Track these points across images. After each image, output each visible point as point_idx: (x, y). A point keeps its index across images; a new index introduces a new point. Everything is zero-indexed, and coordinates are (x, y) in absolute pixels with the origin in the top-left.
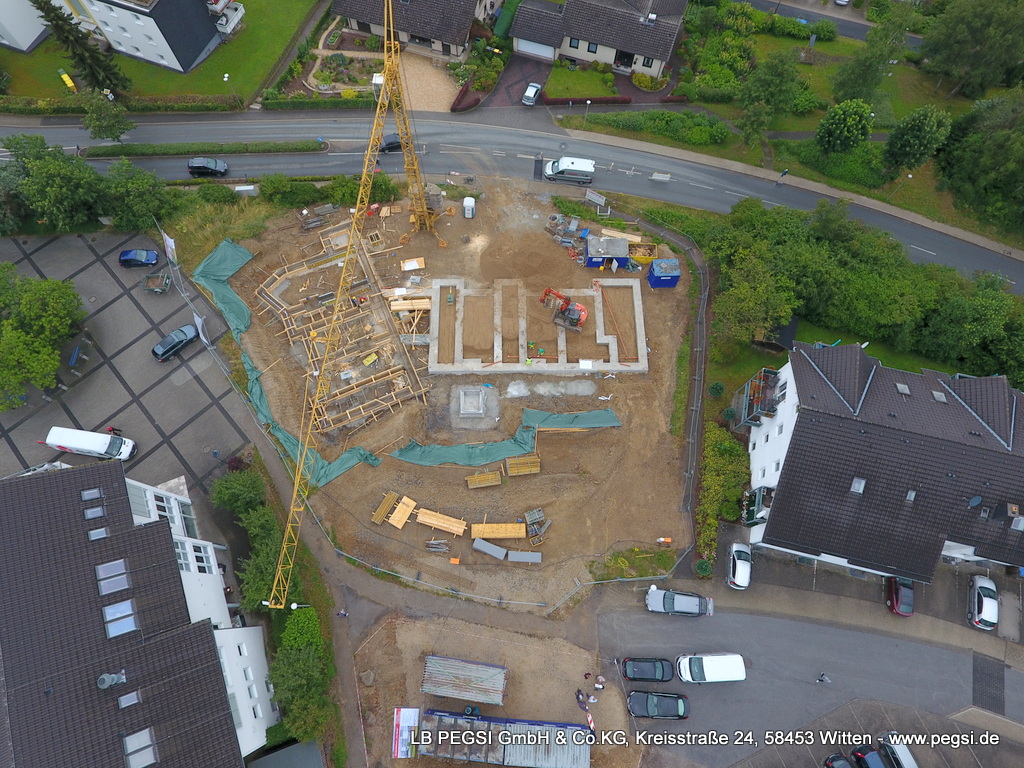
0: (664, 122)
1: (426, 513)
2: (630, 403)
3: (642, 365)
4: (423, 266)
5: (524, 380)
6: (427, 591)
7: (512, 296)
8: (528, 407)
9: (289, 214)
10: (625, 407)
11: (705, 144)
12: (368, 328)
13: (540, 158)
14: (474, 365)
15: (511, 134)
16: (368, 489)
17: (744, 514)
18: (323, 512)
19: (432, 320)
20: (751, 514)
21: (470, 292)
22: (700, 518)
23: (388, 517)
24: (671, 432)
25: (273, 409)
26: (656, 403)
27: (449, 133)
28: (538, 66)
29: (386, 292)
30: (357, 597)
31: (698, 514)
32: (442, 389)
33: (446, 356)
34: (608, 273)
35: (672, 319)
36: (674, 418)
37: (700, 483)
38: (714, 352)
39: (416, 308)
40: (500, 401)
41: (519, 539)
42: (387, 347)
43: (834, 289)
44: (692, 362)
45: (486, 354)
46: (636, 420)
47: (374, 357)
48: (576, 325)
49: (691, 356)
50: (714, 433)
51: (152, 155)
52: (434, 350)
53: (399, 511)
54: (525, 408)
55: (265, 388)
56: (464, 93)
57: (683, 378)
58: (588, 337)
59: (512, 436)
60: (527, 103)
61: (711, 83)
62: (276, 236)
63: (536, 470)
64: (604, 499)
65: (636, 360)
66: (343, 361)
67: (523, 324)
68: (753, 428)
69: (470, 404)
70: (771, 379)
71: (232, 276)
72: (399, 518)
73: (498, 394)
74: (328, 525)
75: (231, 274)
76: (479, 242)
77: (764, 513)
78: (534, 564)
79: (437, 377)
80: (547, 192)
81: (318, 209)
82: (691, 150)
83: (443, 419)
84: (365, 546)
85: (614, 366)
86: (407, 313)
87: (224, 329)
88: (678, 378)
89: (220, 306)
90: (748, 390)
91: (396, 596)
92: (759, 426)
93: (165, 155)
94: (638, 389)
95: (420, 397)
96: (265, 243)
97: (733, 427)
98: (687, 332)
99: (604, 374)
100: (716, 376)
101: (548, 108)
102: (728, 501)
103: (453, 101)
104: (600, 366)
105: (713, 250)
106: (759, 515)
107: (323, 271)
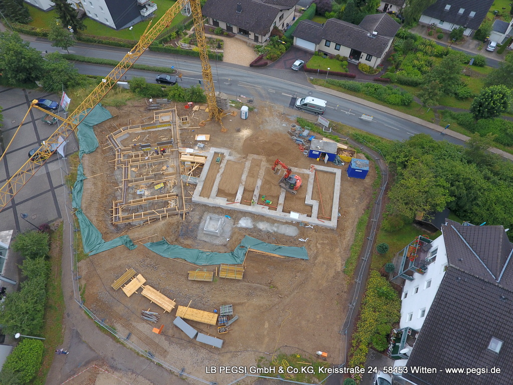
0: (373, 89)
1: (149, 290)
2: (319, 246)
3: (333, 223)
4: (208, 140)
5: (251, 217)
6: (131, 349)
7: (257, 165)
8: (249, 235)
9: (142, 100)
10: (315, 248)
11: (398, 104)
12: (164, 168)
13: (295, 96)
14: (222, 202)
15: (281, 83)
16: (118, 263)
17: (391, 347)
18: (84, 273)
19: (203, 170)
20: (396, 349)
21: (231, 158)
22: (354, 342)
23: (123, 286)
24: (344, 271)
25: (84, 200)
26: (338, 250)
27: (245, 77)
28: (305, 53)
29: (181, 150)
30: (81, 341)
31: (354, 339)
32: (197, 213)
33: (205, 193)
34: (322, 163)
35: (359, 198)
36: (348, 262)
37: (359, 314)
38: (385, 224)
39: (196, 161)
40: (232, 228)
41: (211, 325)
42: (172, 181)
43: (479, 193)
44: (368, 227)
45: (231, 196)
46: (320, 258)
47: (162, 185)
48: (293, 189)
49: (369, 223)
50: (376, 279)
51: (83, 61)
52: (199, 188)
53: (132, 284)
54: (247, 235)
55: (84, 187)
56: (260, 58)
57: (360, 236)
58: (300, 199)
59: (232, 252)
60: (294, 69)
61: (406, 75)
62: (130, 109)
63: (240, 277)
64: (283, 310)
65: (330, 219)
66: (143, 184)
67: (259, 183)
68: (407, 282)
69: (212, 225)
70: (424, 246)
71: (96, 125)
72: (130, 289)
73: (233, 223)
74: (83, 282)
75: (96, 124)
76: (246, 133)
77: (407, 350)
78: (216, 348)
79: (197, 205)
80: (295, 115)
81: (158, 100)
82: (388, 107)
83: (192, 231)
84: (100, 304)
85: (314, 220)
86: (190, 163)
87: (77, 149)
88: (356, 236)
89: (79, 137)
90: (406, 252)
91: (109, 348)
92: (412, 280)
93: (89, 62)
94: (327, 238)
95: (182, 215)
96: (121, 111)
97: (391, 278)
98: (368, 208)
99: (306, 225)
100: (383, 239)
101: (306, 73)
102: (378, 333)
103: (253, 61)
104: (304, 218)
105: (393, 157)
106: (403, 351)
107: (150, 133)
